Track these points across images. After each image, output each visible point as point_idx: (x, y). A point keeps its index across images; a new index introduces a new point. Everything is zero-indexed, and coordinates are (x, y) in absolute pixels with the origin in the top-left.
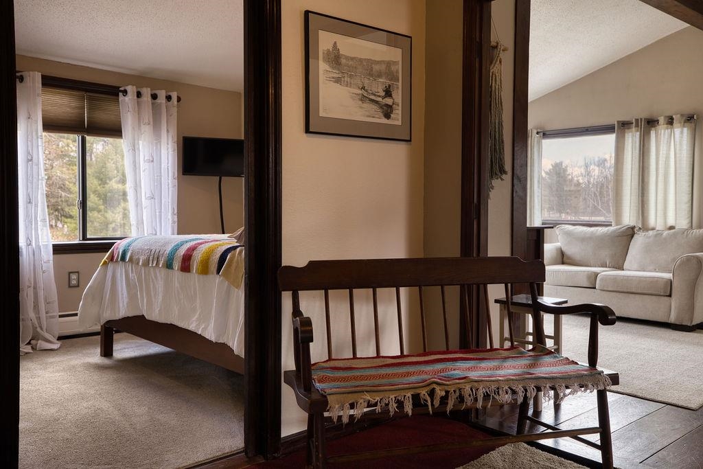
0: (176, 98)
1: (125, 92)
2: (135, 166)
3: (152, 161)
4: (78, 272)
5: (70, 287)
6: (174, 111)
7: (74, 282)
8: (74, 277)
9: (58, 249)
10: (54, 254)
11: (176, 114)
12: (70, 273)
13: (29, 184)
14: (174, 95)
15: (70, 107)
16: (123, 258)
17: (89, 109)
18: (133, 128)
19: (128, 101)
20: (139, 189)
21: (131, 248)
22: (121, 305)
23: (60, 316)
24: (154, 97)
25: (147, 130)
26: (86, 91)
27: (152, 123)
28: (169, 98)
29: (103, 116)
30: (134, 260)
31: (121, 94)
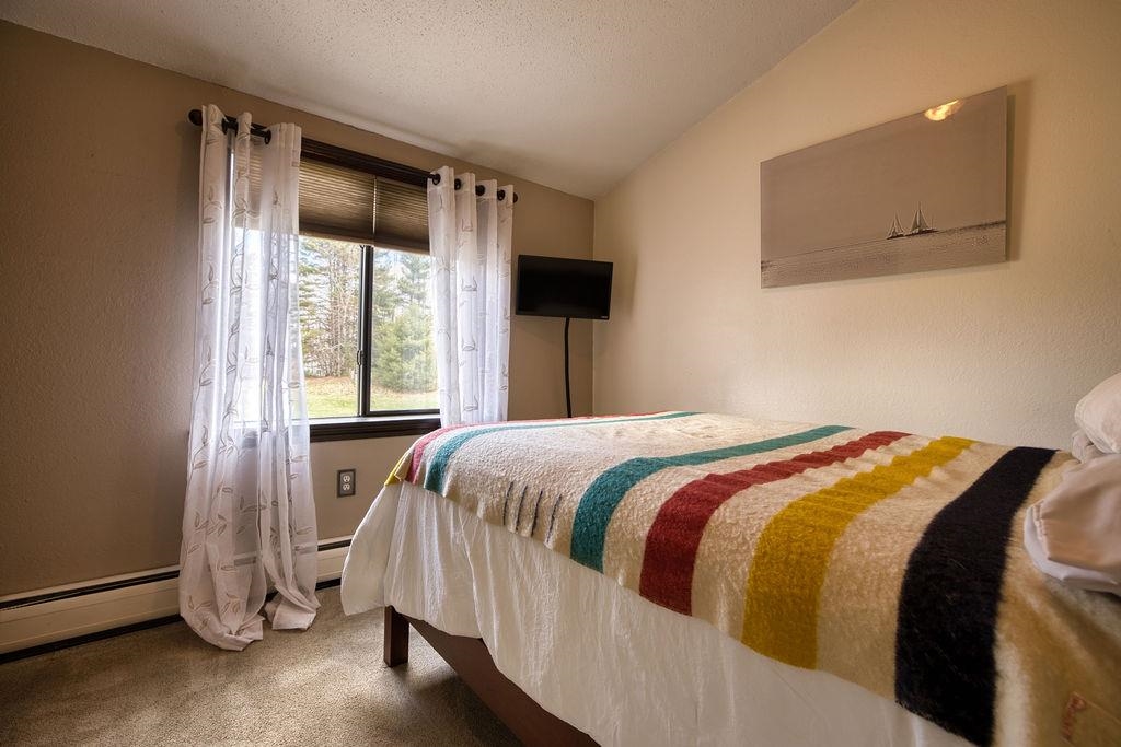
0: (512, 196)
1: (437, 179)
2: (448, 296)
3: (475, 290)
4: (353, 471)
5: (339, 495)
6: (509, 215)
7: (346, 487)
8: (347, 478)
9: (320, 434)
10: (311, 442)
11: (511, 218)
12: (340, 472)
13: (270, 319)
14: (509, 190)
15: (351, 198)
16: (434, 484)
17: (381, 203)
18: (448, 236)
19: (440, 192)
20: (453, 332)
21: (453, 462)
22: (428, 596)
23: (321, 548)
24: (480, 191)
25: (468, 239)
26: (377, 175)
27: (475, 228)
28: (501, 195)
29: (402, 216)
30: (462, 498)
31: (430, 181)
